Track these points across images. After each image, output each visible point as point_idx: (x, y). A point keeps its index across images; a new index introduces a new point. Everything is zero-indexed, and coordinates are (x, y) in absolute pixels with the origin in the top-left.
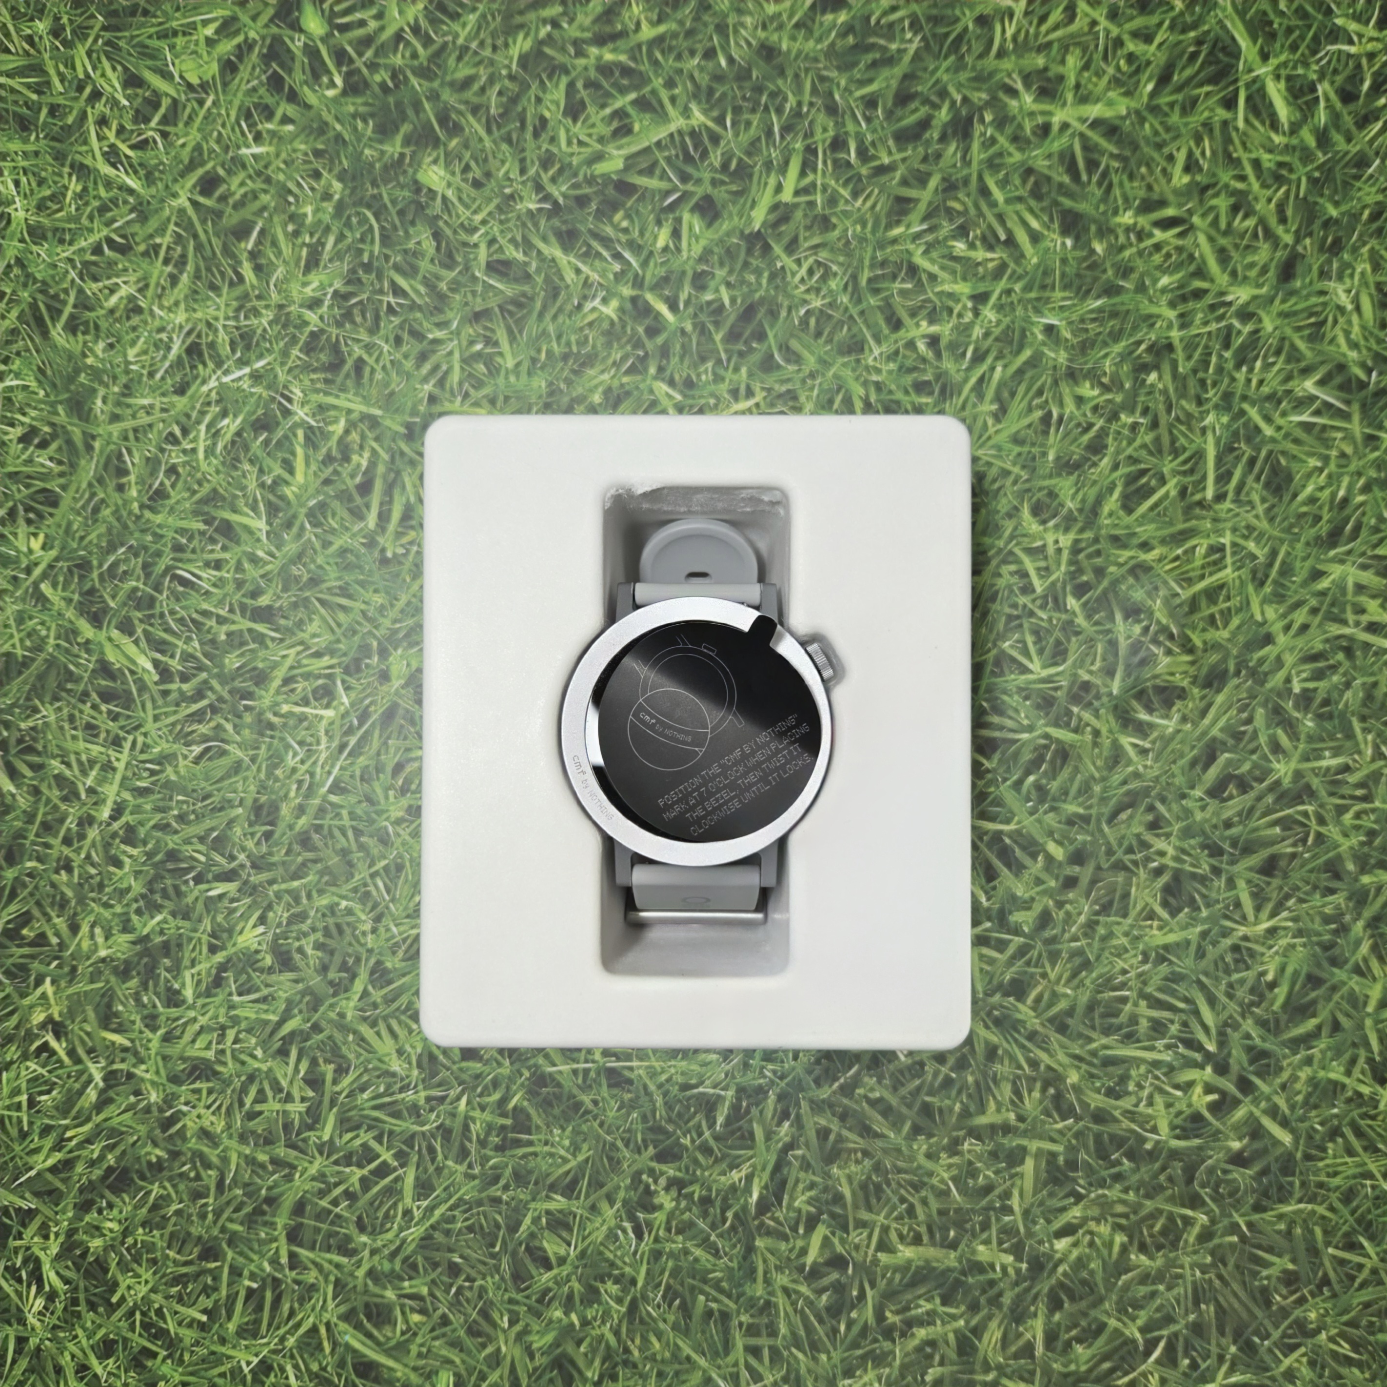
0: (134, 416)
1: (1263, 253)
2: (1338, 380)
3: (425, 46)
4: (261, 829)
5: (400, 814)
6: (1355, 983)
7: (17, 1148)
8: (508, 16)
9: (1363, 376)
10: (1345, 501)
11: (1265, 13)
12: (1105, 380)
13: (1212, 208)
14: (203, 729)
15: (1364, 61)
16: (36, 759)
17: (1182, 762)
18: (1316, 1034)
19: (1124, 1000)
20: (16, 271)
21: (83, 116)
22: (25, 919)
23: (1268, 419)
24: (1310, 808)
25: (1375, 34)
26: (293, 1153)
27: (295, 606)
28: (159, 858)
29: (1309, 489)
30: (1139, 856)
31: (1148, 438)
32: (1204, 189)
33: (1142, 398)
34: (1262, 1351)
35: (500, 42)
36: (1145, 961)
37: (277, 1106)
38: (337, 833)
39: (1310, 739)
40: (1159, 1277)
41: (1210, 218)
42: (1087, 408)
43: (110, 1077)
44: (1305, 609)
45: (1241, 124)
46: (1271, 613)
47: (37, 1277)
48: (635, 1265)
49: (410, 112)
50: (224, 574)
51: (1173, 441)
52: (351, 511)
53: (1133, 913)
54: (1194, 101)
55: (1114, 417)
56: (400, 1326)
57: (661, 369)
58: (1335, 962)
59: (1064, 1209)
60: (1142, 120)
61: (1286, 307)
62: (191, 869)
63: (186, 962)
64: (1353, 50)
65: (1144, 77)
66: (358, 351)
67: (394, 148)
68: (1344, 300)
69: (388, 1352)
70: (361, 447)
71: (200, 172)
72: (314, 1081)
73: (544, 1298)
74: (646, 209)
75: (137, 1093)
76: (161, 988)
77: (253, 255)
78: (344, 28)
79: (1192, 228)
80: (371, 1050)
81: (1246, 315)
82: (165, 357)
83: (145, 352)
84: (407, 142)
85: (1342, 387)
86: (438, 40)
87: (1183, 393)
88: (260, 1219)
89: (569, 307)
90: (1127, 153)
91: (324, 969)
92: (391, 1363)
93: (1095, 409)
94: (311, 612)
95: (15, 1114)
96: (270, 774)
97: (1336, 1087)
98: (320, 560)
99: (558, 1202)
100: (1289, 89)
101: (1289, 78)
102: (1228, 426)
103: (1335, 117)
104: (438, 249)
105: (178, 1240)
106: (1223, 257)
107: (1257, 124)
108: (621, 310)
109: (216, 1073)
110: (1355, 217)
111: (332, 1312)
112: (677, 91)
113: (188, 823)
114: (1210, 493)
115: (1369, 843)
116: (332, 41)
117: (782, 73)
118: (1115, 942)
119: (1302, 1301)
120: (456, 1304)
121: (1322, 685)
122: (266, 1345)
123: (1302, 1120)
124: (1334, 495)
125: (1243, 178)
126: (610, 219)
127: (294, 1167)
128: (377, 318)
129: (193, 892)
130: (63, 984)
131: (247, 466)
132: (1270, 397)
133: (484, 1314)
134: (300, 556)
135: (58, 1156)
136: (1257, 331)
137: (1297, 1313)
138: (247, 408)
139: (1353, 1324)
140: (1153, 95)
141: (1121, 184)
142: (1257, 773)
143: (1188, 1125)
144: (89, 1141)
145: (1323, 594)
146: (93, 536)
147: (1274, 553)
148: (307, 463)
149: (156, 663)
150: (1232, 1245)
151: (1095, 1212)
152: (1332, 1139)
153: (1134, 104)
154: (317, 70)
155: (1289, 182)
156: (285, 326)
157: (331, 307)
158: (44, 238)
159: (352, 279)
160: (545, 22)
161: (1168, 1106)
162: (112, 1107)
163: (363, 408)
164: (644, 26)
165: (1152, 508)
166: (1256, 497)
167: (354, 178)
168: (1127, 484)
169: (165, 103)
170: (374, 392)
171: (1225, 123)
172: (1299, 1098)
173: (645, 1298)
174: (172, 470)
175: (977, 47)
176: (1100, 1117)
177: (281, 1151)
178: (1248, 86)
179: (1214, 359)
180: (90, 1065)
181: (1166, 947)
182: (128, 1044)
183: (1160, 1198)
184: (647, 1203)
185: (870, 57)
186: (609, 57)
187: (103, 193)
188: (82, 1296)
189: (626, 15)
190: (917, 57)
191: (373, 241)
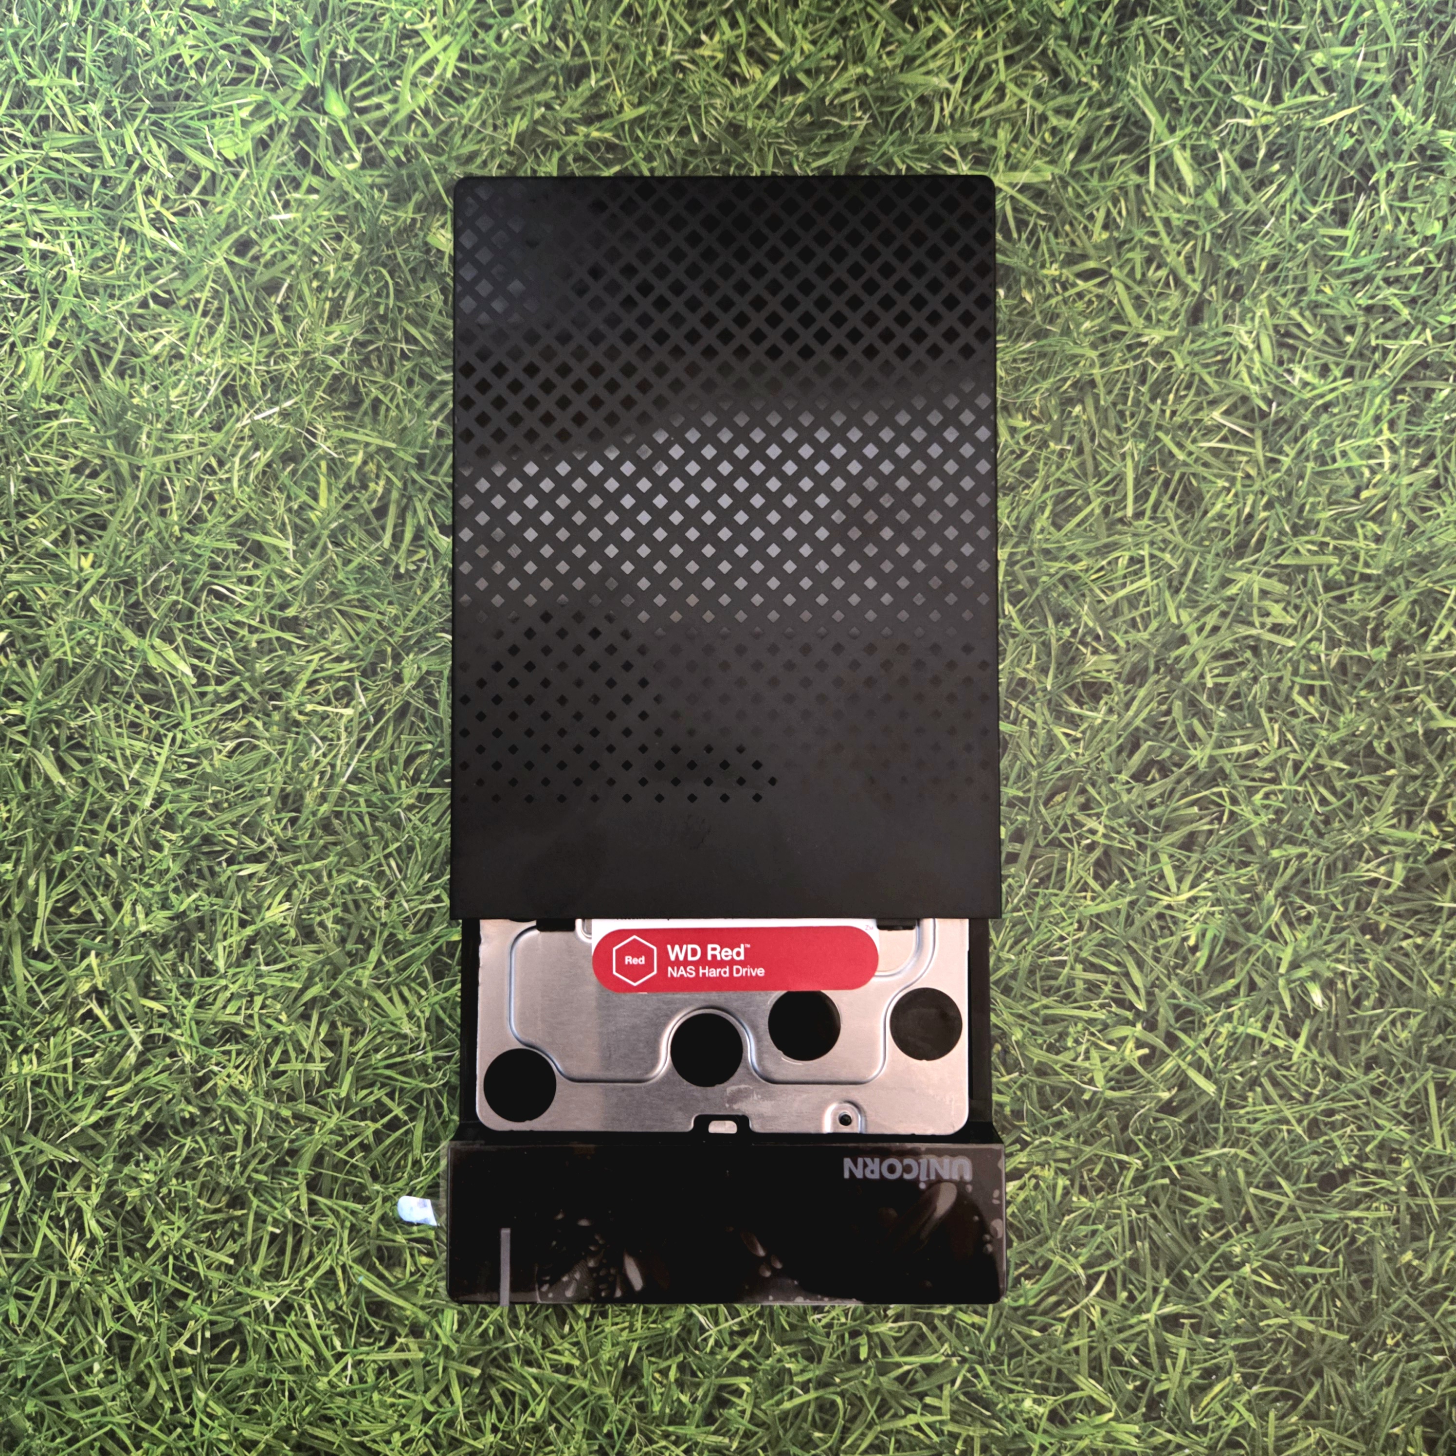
0: (175, 450)
1: (1174, 299)
2: (1242, 411)
3: (434, 126)
4: (286, 816)
5: (412, 801)
6: (1268, 946)
7: (63, 1106)
8: (507, 100)
9: (1264, 407)
10: (1250, 516)
11: (1171, 92)
12: (1035, 413)
13: (1128, 260)
14: (236, 726)
15: (1259, 133)
16: (84, 754)
17: (1108, 750)
18: (1235, 992)
19: (1062, 964)
20: (71, 322)
21: (132, 187)
22: (73, 898)
23: (1180, 446)
24: (1224, 790)
25: (1268, 109)
26: (314, 1109)
27: (318, 616)
28: (195, 841)
29: (1219, 506)
30: (1073, 835)
31: (1074, 464)
32: (1121, 244)
33: (1068, 428)
34: (1193, 1283)
35: (499, 122)
36: (1080, 929)
37: (300, 1066)
38: (355, 818)
39: (1222, 728)
40: (1098, 1217)
41: (1127, 270)
42: (1020, 437)
43: (149, 1041)
44: (1216, 612)
45: (1152, 187)
46: (1185, 617)
47: (79, 1225)
49: (421, 183)
50: (254, 588)
51: (1097, 465)
52: (368, 532)
53: (1068, 886)
54: (1111, 168)
55: (1044, 444)
56: (410, 1267)
58: (1248, 928)
59: (1011, 1155)
60: (1065, 184)
61: (1195, 346)
62: (225, 851)
63: (219, 935)
64: (1249, 123)
65: (1067, 148)
66: (375, 392)
67: (407, 214)
68: (1247, 341)
69: (398, 1292)
70: (378, 477)
71: (235, 235)
72: (332, 1043)
75: (173, 1055)
76: (196, 959)
78: (362, 111)
79: (1111, 277)
80: (384, 1014)
81: (1159, 354)
82: (203, 398)
83: (186, 394)
84: (418, 209)
85: (1245, 417)
86: (446, 121)
87: (1104, 425)
88: (283, 1170)
90: (1053, 213)
91: (343, 940)
92: (400, 1302)
93: (1027, 438)
94: (333, 622)
95: (60, 1076)
96: (295, 766)
97: (1254, 1041)
98: (340, 577)
100: (1194, 157)
101: (1193, 148)
102: (1146, 451)
103: (1235, 181)
104: (445, 302)
105: (210, 1190)
106: (1139, 303)
107: (1166, 187)
109: (244, 1036)
110: (1255, 268)
111: (348, 1255)
113: (223, 810)
114: (1130, 512)
115: (1278, 820)
116: (352, 122)
117: (748, 148)
118: (1054, 912)
119: (1227, 1236)
121: (1232, 680)
122: (287, 1286)
123: (1224, 1071)
124: (1240, 512)
125: (1155, 234)
127: (313, 1121)
128: (392, 363)
129: (226, 872)
130: (106, 956)
131: (276, 494)
132: (1181, 427)
134: (322, 574)
135: (100, 1113)
136: (1170, 368)
137: (1223, 1248)
138: (276, 443)
139: (1273, 1257)
140: (1074, 163)
141: (1048, 241)
142: (1176, 758)
143: (1122, 1077)
144: (128, 1100)
145: (1231, 599)
146: (138, 556)
147: (1187, 564)
148: (330, 491)
149: (194, 668)
150: (1163, 1186)
151: (1039, 1157)
152: (1251, 1089)
153: (1057, 171)
154: (339, 147)
155: (1196, 238)
156: (310, 371)
157: (351, 354)
158: (96, 293)
160: (539, 104)
161: (1103, 1060)
162: (150, 1068)
163: (380, 442)
164: (627, 107)
165: (1079, 525)
166: (1170, 515)
167: (371, 241)
168: (1055, 504)
169: (205, 176)
170: (388, 427)
171: (1138, 187)
172: (1222, 1051)
174: (210, 497)
175: (919, 124)
176: (1042, 1071)
177: (302, 1107)
178: (1157, 155)
179: (1132, 393)
180: (130, 1029)
181: (1098, 916)
182: (165, 1010)
183: (1098, 1143)
185: (824, 133)
186: (595, 134)
187: (149, 253)
188: (120, 1243)
189: (610, 98)
190: (866, 132)
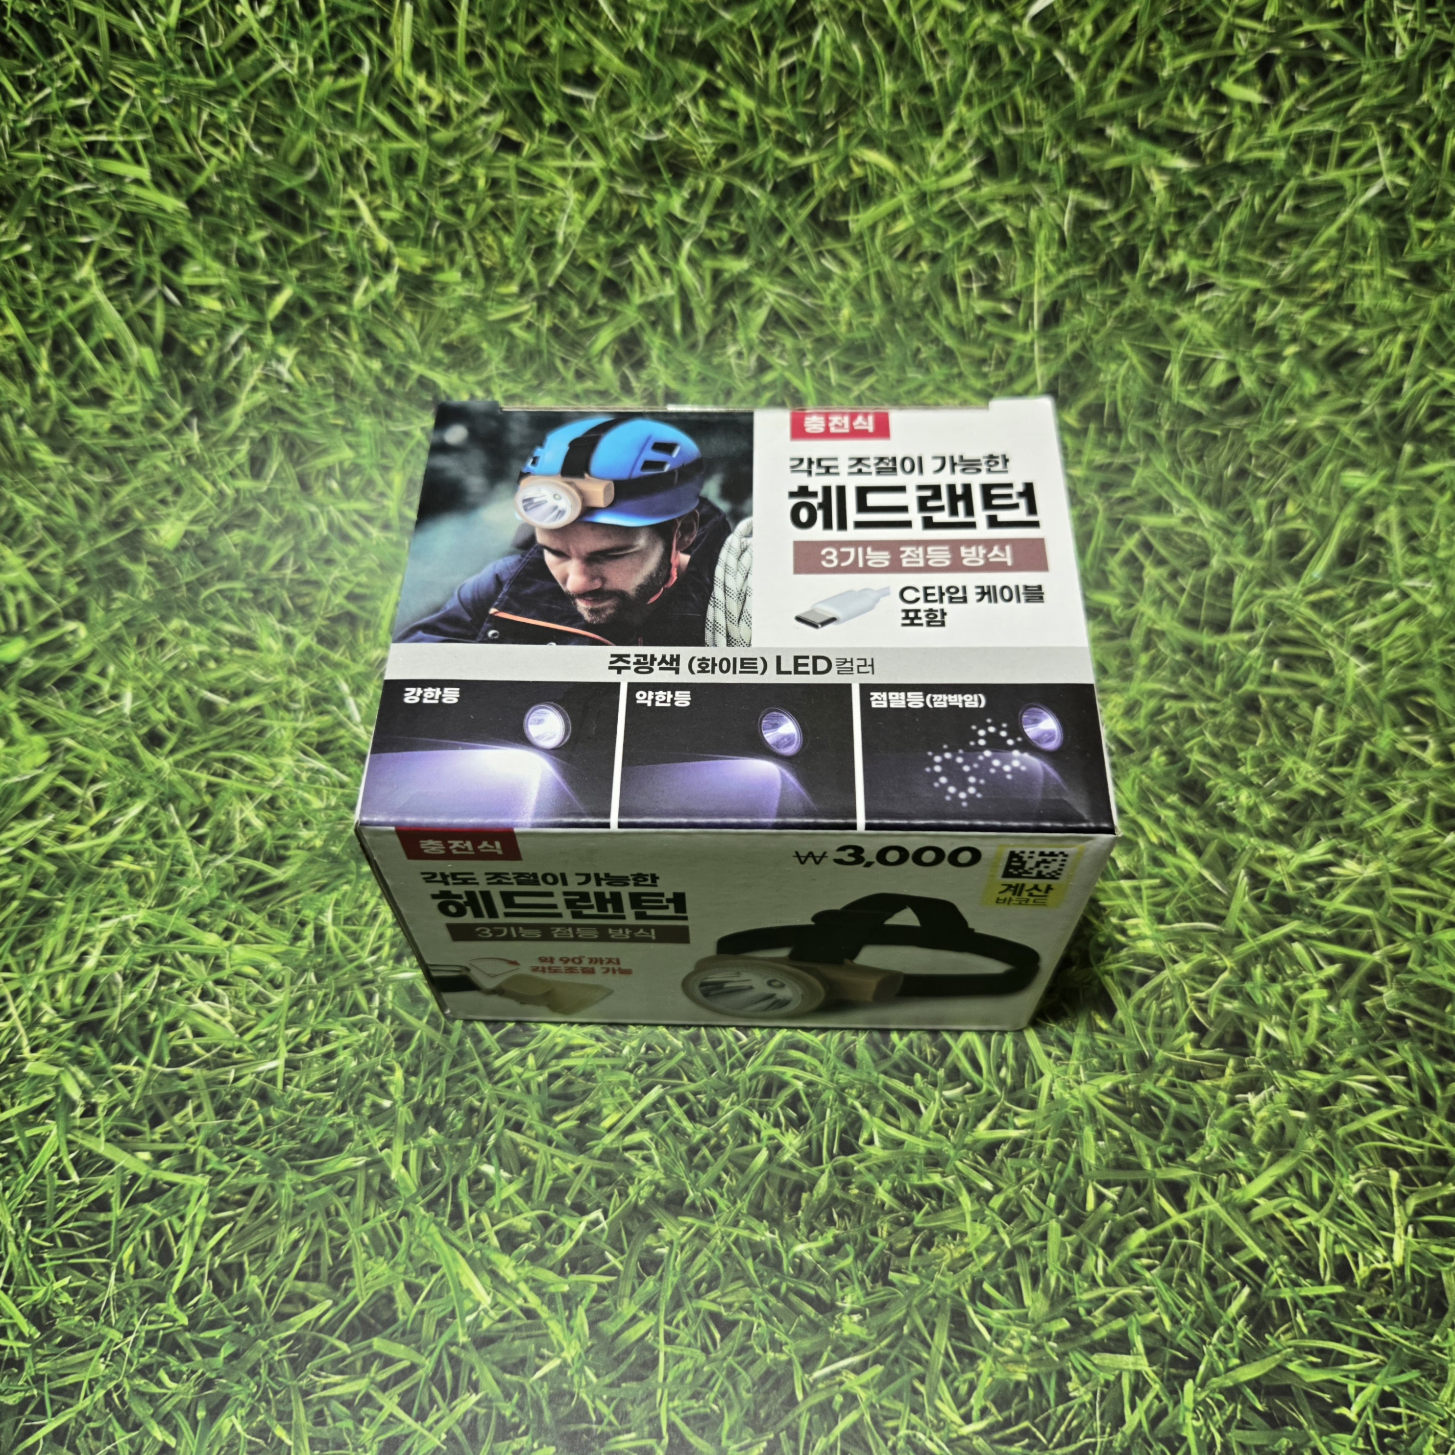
48: (1241, 289)
57: (341, 299)
73: (1269, 382)
74: (185, 322)
77: (234, 697)
89: (291, 398)
99: (1174, 371)
108: (288, 343)
112: (66, 295)
120: (1274, 470)
126: (199, 358)
133: (1284, 441)
159: (267, 607)
173: (1274, 278)
184: (1176, 280)
191: (232, 590)
